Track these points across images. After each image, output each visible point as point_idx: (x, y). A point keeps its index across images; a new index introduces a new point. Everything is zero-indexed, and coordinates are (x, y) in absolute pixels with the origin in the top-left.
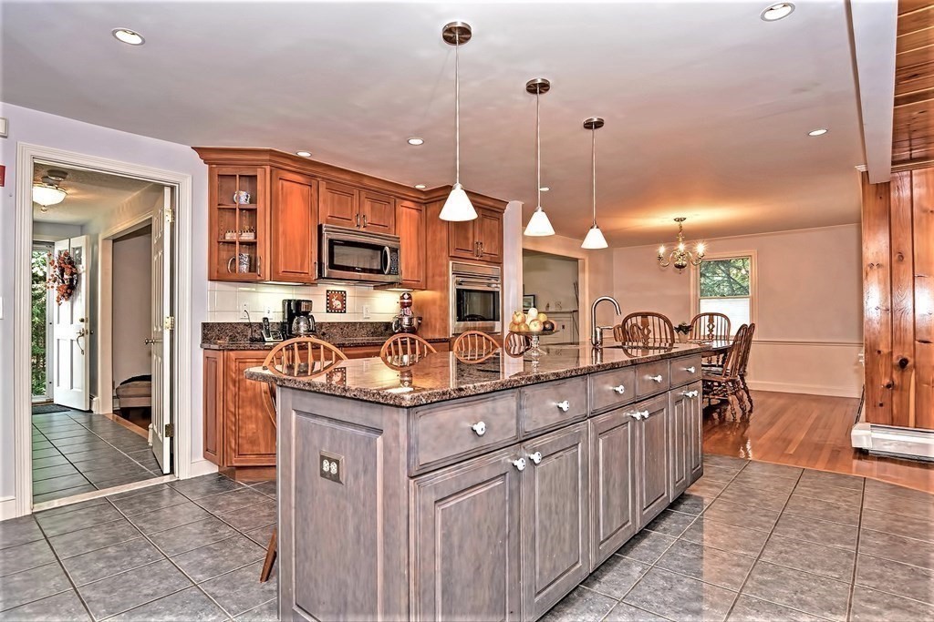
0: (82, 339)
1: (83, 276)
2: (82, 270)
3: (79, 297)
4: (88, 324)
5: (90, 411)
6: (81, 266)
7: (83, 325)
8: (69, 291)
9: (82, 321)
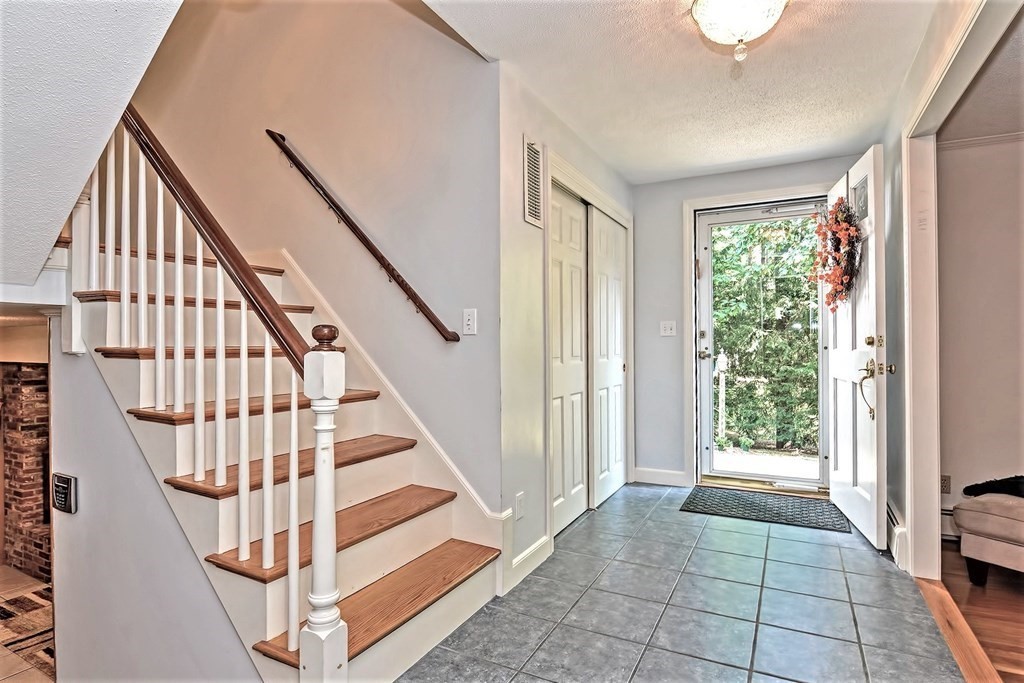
0: (869, 384)
1: (871, 243)
2: (868, 232)
3: (865, 292)
4: (884, 349)
5: (887, 553)
6: (866, 220)
7: (872, 350)
8: (846, 279)
9: (871, 343)
